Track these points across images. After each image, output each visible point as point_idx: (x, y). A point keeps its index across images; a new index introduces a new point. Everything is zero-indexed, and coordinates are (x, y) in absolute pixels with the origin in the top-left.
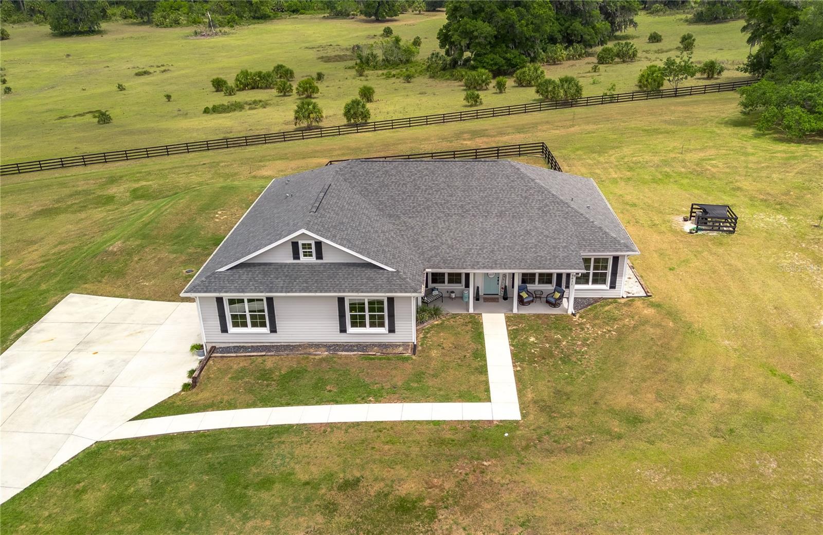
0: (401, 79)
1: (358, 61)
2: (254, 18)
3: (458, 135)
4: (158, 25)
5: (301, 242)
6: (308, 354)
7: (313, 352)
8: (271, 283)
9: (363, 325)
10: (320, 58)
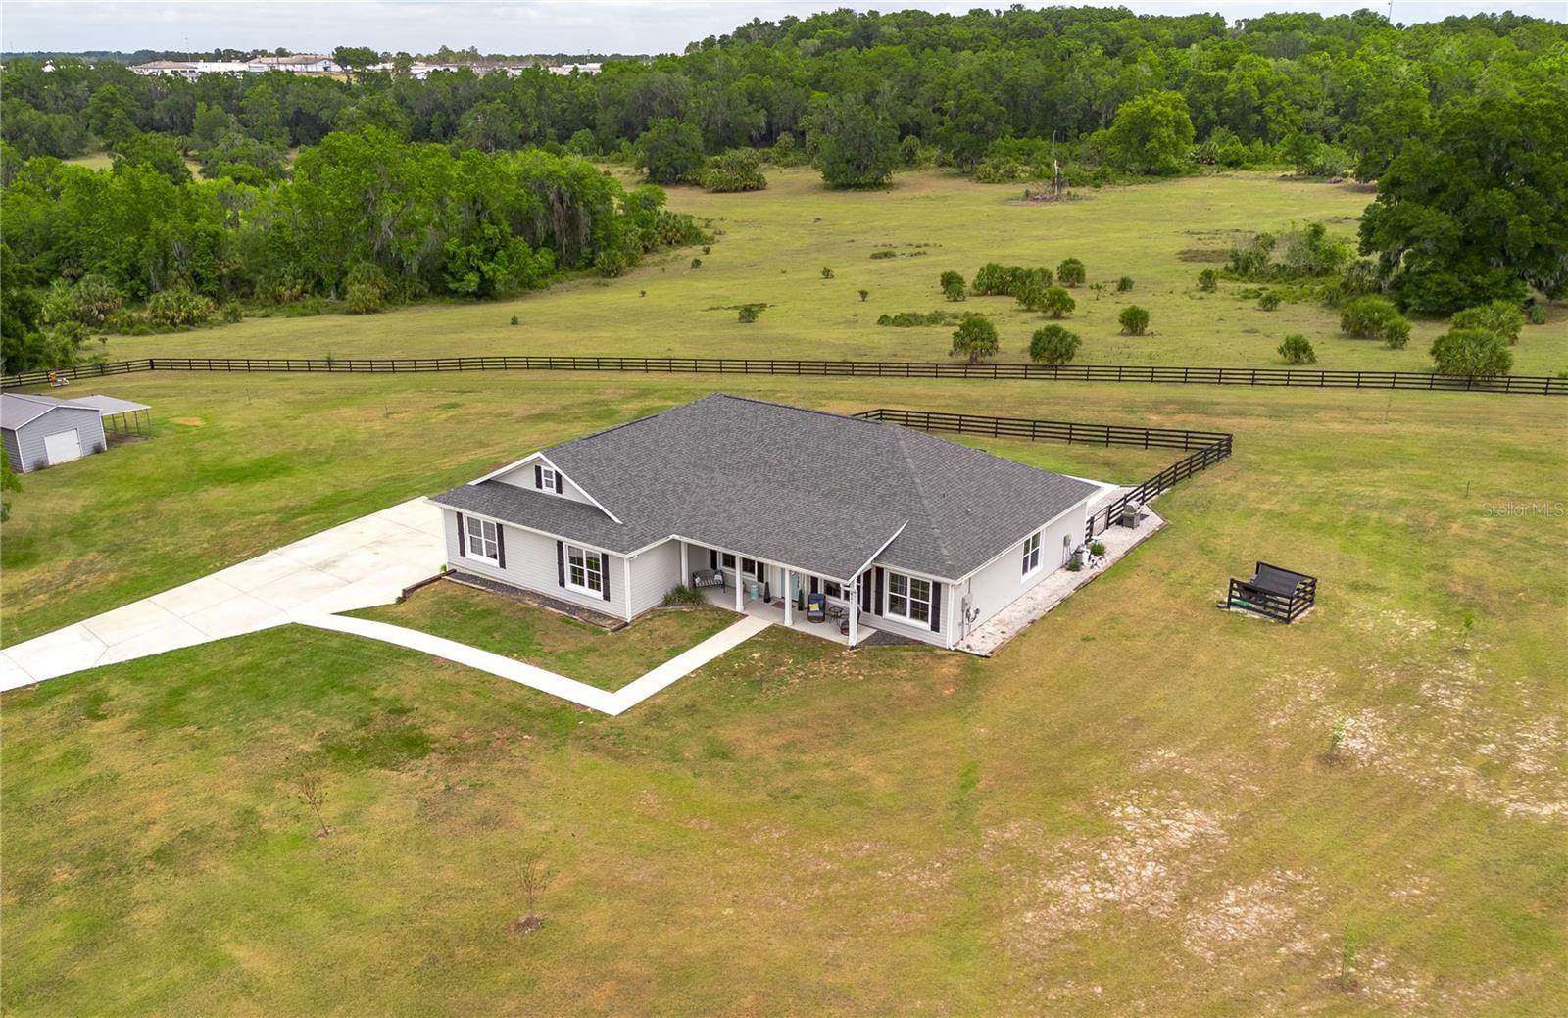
0: (1255, 303)
1: (1231, 264)
2: (1148, 172)
3: (1156, 407)
4: (979, 179)
5: (543, 468)
6: (520, 600)
7: (527, 599)
8: (503, 508)
9: (582, 583)
10: (1182, 252)
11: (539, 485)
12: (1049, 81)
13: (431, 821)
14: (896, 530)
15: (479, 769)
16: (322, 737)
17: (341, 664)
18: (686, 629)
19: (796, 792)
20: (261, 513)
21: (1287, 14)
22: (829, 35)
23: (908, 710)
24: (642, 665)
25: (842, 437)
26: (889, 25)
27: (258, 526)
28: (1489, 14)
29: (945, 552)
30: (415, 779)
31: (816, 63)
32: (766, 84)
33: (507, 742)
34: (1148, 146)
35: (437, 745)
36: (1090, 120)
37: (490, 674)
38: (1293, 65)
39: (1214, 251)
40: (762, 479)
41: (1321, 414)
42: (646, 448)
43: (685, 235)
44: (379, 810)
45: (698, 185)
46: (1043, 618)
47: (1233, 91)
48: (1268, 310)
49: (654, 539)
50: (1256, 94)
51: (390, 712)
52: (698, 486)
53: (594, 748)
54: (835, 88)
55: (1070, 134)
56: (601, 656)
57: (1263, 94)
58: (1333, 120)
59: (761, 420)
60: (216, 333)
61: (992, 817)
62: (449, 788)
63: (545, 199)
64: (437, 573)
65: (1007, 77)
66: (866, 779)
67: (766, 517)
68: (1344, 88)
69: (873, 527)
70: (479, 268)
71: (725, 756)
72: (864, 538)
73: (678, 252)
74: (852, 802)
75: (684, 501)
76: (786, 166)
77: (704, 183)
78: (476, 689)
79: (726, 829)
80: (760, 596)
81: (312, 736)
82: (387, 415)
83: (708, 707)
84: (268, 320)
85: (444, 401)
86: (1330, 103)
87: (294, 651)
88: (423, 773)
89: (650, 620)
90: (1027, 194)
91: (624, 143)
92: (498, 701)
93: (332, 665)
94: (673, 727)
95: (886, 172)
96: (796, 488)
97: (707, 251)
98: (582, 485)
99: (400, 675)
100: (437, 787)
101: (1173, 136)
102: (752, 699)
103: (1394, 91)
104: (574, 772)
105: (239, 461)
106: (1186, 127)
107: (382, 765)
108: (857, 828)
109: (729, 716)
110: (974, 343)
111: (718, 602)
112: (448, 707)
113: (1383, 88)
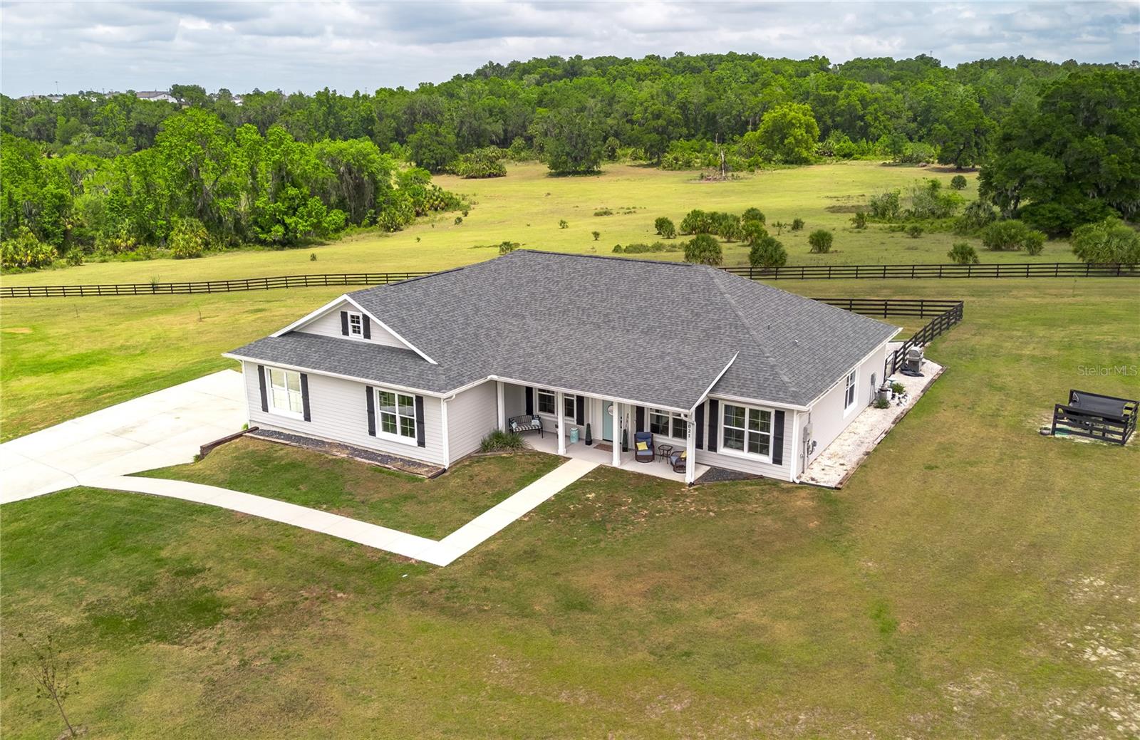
0: (907, 233)
5: (350, 313)
6: (327, 453)
7: (334, 451)
8: (307, 356)
9: (394, 431)
10: (829, 208)
11: (345, 332)
12: (710, 100)
13: (218, 710)
14: (728, 360)
15: (283, 637)
16: (91, 607)
17: (127, 524)
18: (509, 473)
19: (685, 647)
20: (68, 393)
21: (869, 59)
22: (546, 72)
23: (778, 545)
24: (467, 510)
25: (653, 280)
26: (589, 65)
27: (62, 403)
28: (1009, 58)
29: (786, 379)
30: (202, 654)
31: (538, 90)
32: (502, 103)
33: (318, 603)
34: (786, 141)
35: (232, 609)
36: (741, 128)
37: (295, 527)
38: (883, 88)
39: (853, 206)
40: (575, 322)
41: (1015, 292)
42: (455, 296)
43: (448, 203)
44: (149, 699)
45: (454, 173)
46: (875, 450)
47: (843, 105)
48: (915, 237)
49: (472, 379)
50: (859, 107)
51: (177, 574)
52: (510, 331)
53: (424, 605)
54: (553, 104)
55: (727, 137)
56: (420, 503)
57: (864, 108)
58: (913, 125)
59: (567, 270)
60: (58, 272)
61: (942, 670)
62: (244, 664)
63: (337, 172)
64: (239, 430)
65: (679, 97)
66: (764, 628)
67: (587, 355)
68: (919, 102)
69: (704, 359)
70: (284, 221)
71: (583, 607)
72: (696, 369)
73: (442, 215)
74: (758, 658)
75: (498, 345)
76: (520, 160)
77: (459, 171)
78: (280, 544)
79: (610, 701)
80: (580, 439)
81: (77, 607)
82: (201, 320)
83: (551, 552)
84: (105, 264)
85: (252, 308)
86: (910, 114)
87: (75, 514)
88: (211, 645)
89: (469, 466)
90: (702, 177)
91: (396, 145)
92: (306, 555)
93: (115, 527)
94: (515, 575)
95: (595, 163)
96: (613, 328)
97: (466, 214)
98: (392, 327)
99: (192, 532)
100: (229, 663)
101: (804, 134)
102: (599, 541)
103: (956, 104)
104: (401, 635)
105: (58, 356)
106: (813, 128)
107: (162, 638)
108: (779, 692)
109: (577, 561)
110: (703, 254)
111: (537, 445)
112: (246, 565)
113: (948, 102)
